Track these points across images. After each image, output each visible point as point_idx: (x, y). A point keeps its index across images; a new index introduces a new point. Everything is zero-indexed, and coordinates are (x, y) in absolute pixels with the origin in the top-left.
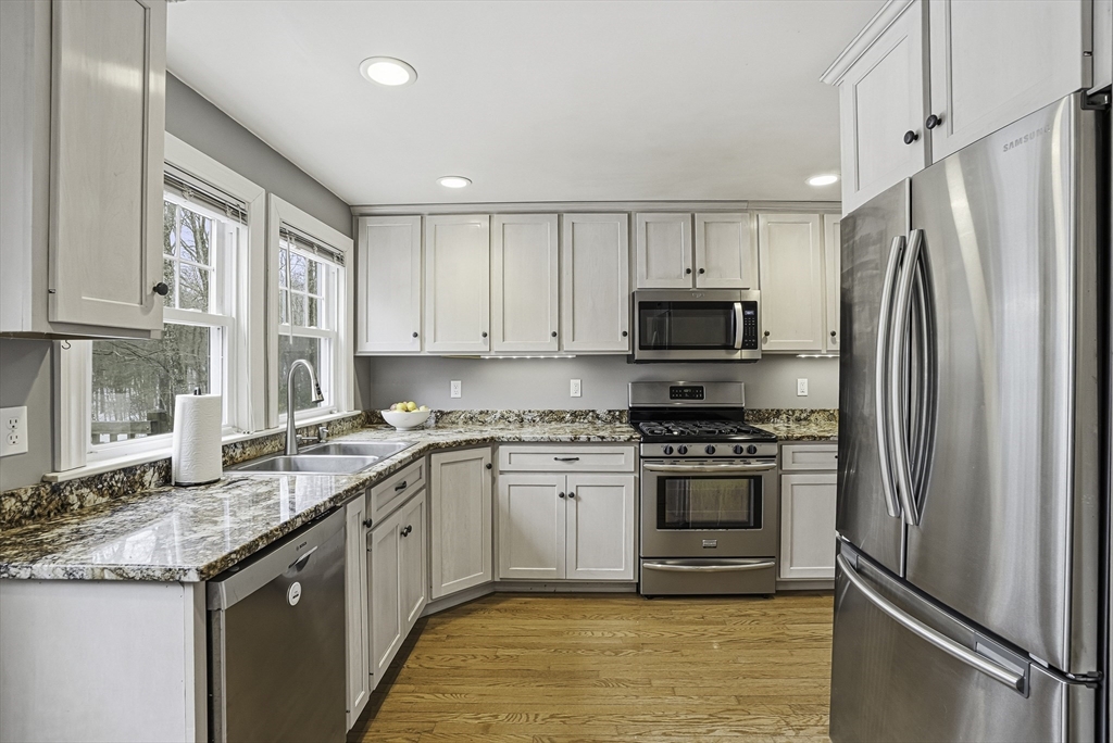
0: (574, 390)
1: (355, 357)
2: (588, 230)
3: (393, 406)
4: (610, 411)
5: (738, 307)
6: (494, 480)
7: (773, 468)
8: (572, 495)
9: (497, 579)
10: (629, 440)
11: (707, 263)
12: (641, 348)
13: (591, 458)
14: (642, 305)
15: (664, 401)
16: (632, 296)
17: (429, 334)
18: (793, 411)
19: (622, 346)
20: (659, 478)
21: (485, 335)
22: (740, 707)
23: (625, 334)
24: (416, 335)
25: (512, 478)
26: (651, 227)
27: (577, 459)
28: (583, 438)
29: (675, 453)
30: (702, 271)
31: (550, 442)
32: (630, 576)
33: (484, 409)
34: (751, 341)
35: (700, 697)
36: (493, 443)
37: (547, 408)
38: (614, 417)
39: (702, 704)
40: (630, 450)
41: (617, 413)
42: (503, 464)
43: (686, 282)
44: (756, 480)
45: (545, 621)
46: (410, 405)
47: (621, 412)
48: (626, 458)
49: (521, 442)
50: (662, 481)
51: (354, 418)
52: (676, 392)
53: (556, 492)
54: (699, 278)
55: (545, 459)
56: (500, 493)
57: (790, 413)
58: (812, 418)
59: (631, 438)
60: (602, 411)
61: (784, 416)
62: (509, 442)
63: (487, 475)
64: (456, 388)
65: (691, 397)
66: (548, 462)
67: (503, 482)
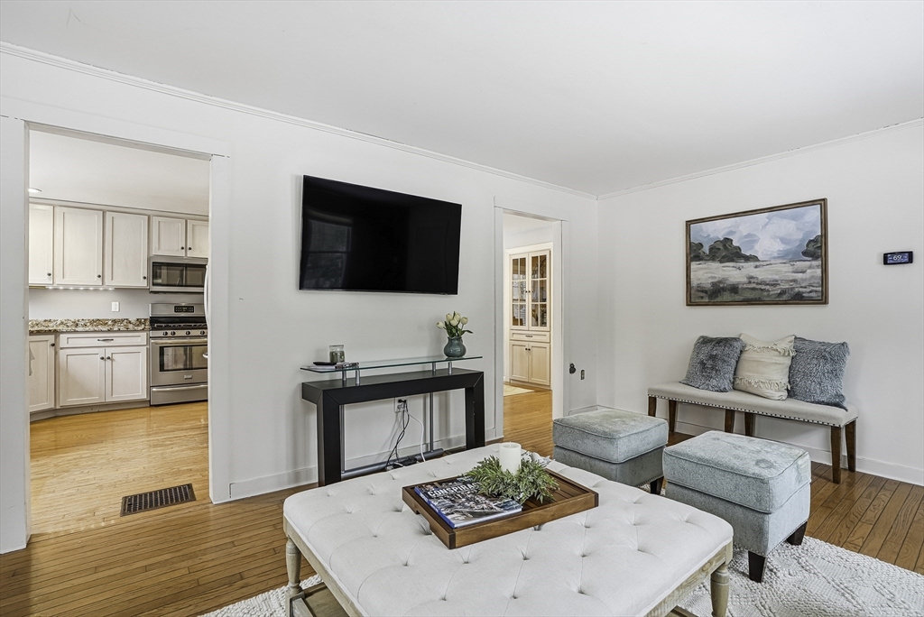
0: (114, 308)
2: (122, 222)
4: (138, 319)
6: (56, 353)
8: (109, 358)
9: (58, 407)
10: (145, 330)
11: (193, 245)
12: (154, 285)
13: (120, 339)
14: (155, 264)
15: (171, 312)
16: (149, 259)
19: (142, 283)
20: (160, 347)
21: (50, 275)
23: (145, 278)
25: (69, 351)
26: (162, 224)
27: (112, 340)
28: (117, 329)
29: (169, 335)
30: (190, 249)
31: (95, 332)
32: (145, 396)
33: (48, 319)
36: (56, 332)
37: (95, 318)
38: (141, 322)
40: (144, 335)
41: (143, 320)
42: (62, 344)
43: (182, 253)
47: (145, 320)
48: (142, 338)
49: (75, 332)
50: (162, 349)
52: (178, 309)
53: (99, 356)
54: (189, 252)
55: (92, 340)
56: (61, 360)
60: (133, 319)
62: (67, 332)
63: (52, 350)
65: (187, 311)
66: (95, 342)
67: (62, 353)
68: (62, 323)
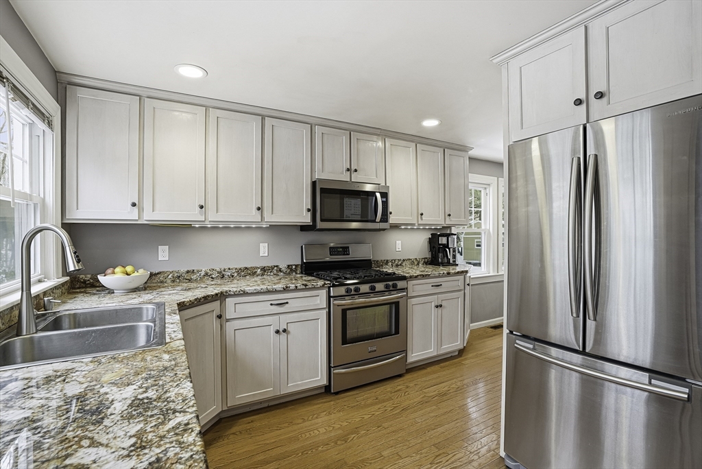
0: (263, 252)
1: (62, 224)
2: (283, 132)
3: (109, 271)
4: (289, 266)
5: (378, 195)
6: (222, 327)
7: (404, 296)
8: (285, 331)
9: (225, 408)
10: (323, 285)
11: (358, 166)
12: (322, 220)
13: (297, 301)
14: (323, 190)
15: (324, 257)
16: (314, 184)
17: (147, 205)
18: (395, 260)
19: (306, 219)
20: (343, 310)
21: (202, 207)
22: (441, 452)
23: (309, 210)
24: (134, 205)
25: (237, 324)
26: (325, 136)
27: (287, 303)
28: (292, 286)
29: (353, 292)
30: (356, 171)
31: (268, 292)
33: (190, 269)
34: (385, 218)
35: (417, 454)
36: (221, 297)
37: (242, 266)
38: (291, 270)
39: (421, 458)
40: (323, 293)
41: (294, 267)
42: (230, 314)
43: (347, 177)
44: (397, 304)
45: (278, 432)
46: (129, 269)
47: (296, 266)
48: (320, 298)
49: (245, 294)
50: (344, 312)
51: (63, 284)
52: (332, 251)
53: (272, 329)
54: (354, 175)
55: (262, 306)
56: (227, 336)
57: (393, 261)
58: (404, 264)
59: (325, 284)
60: (283, 266)
61: (390, 263)
62: (236, 295)
63: (216, 323)
64: (163, 253)
65: (342, 254)
66: (265, 308)
67: (230, 327)
68: (206, 274)
